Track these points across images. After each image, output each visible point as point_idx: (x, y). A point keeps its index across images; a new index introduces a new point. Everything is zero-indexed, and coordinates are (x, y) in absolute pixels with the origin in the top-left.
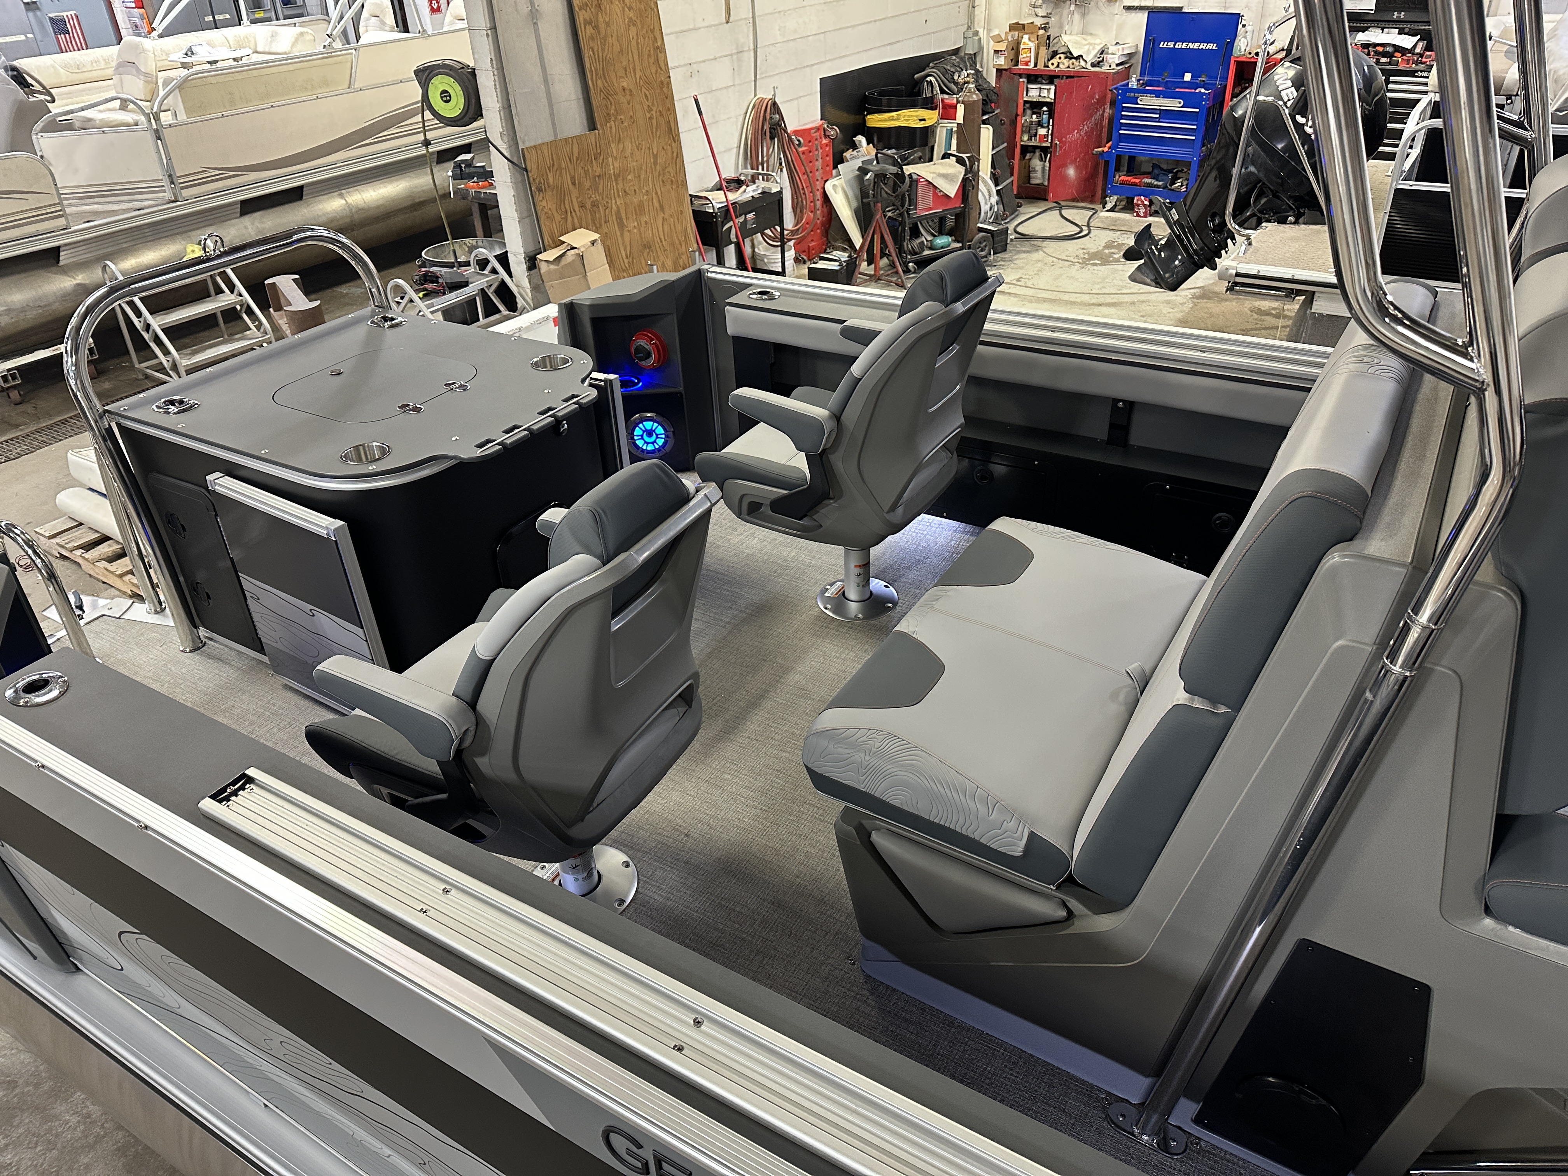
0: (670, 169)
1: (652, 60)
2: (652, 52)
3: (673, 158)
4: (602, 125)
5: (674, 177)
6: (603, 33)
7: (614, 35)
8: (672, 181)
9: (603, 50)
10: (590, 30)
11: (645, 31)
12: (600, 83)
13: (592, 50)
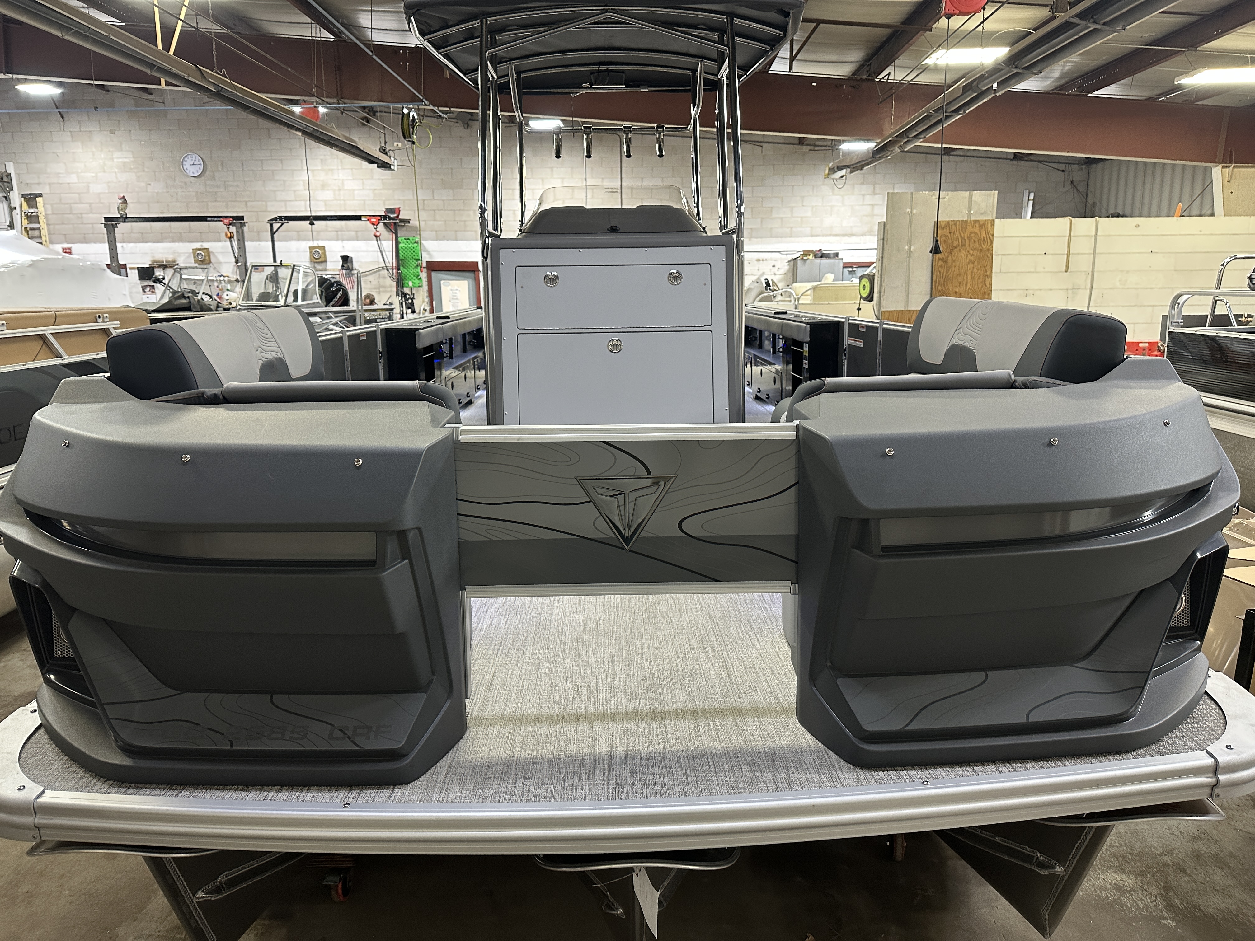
1: (980, 281)
2: (981, 277)
6: (949, 264)
7: (957, 267)
9: (947, 273)
10: (941, 263)
11: (979, 266)
12: (940, 288)
13: (940, 272)
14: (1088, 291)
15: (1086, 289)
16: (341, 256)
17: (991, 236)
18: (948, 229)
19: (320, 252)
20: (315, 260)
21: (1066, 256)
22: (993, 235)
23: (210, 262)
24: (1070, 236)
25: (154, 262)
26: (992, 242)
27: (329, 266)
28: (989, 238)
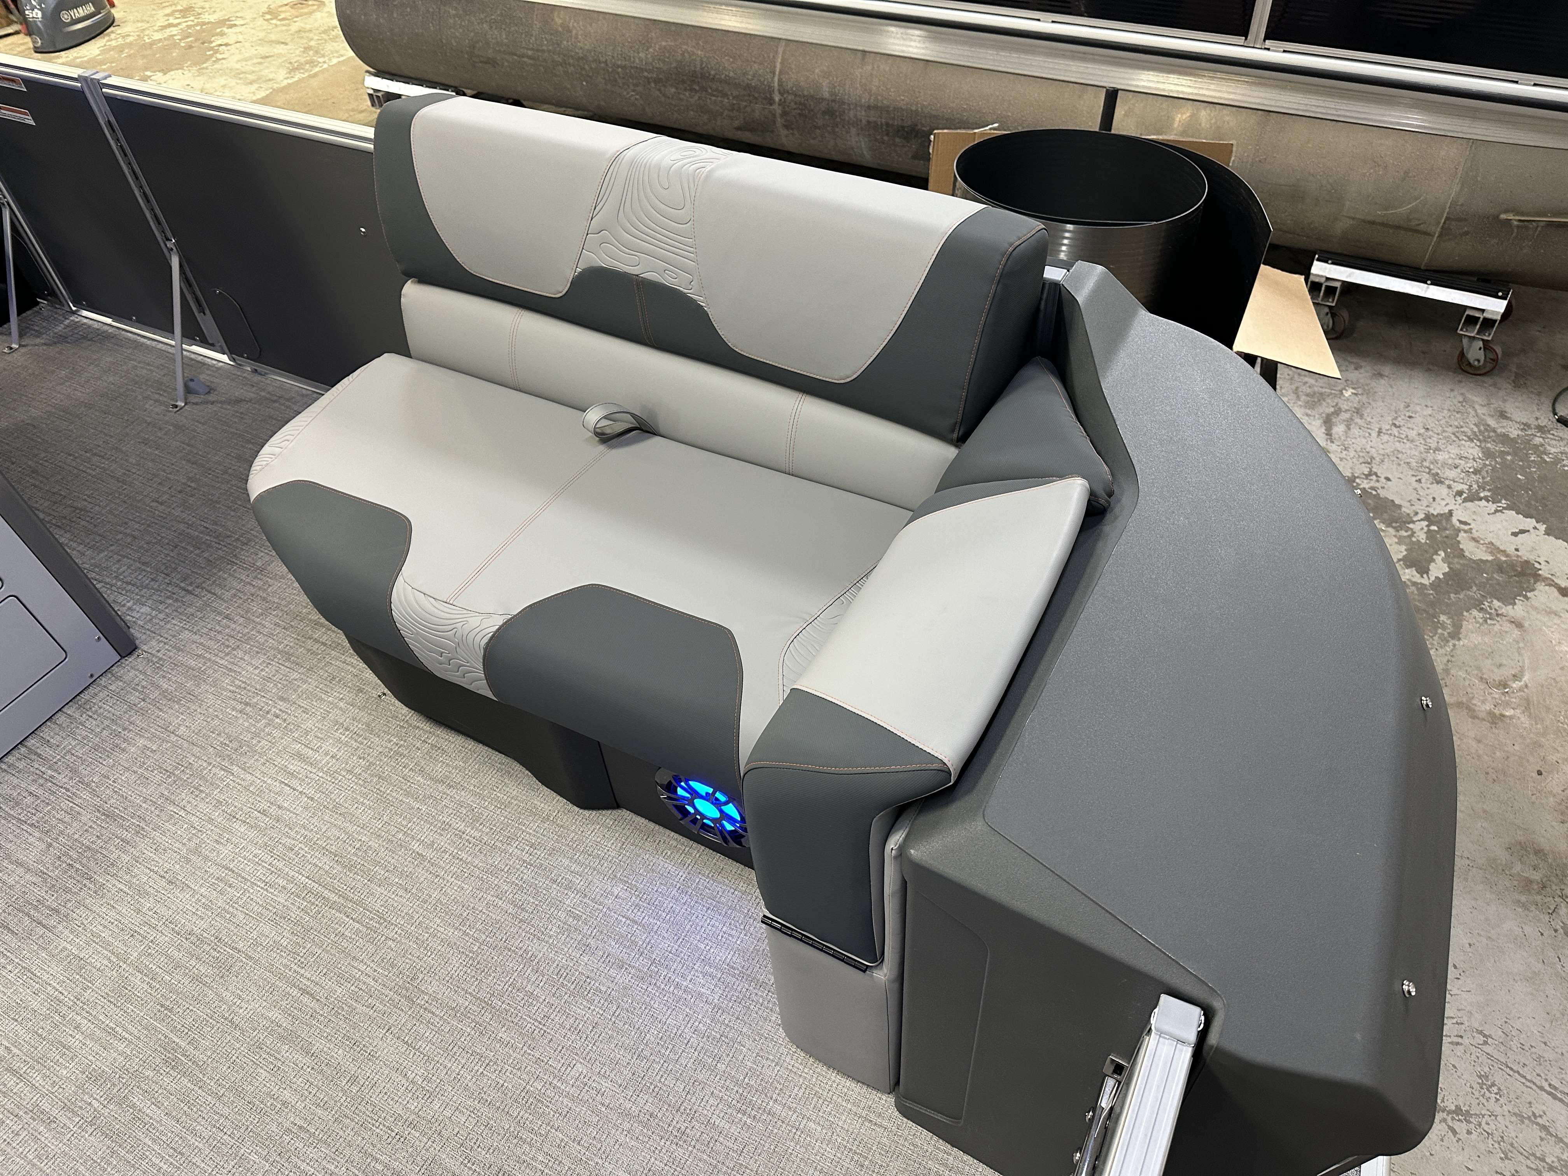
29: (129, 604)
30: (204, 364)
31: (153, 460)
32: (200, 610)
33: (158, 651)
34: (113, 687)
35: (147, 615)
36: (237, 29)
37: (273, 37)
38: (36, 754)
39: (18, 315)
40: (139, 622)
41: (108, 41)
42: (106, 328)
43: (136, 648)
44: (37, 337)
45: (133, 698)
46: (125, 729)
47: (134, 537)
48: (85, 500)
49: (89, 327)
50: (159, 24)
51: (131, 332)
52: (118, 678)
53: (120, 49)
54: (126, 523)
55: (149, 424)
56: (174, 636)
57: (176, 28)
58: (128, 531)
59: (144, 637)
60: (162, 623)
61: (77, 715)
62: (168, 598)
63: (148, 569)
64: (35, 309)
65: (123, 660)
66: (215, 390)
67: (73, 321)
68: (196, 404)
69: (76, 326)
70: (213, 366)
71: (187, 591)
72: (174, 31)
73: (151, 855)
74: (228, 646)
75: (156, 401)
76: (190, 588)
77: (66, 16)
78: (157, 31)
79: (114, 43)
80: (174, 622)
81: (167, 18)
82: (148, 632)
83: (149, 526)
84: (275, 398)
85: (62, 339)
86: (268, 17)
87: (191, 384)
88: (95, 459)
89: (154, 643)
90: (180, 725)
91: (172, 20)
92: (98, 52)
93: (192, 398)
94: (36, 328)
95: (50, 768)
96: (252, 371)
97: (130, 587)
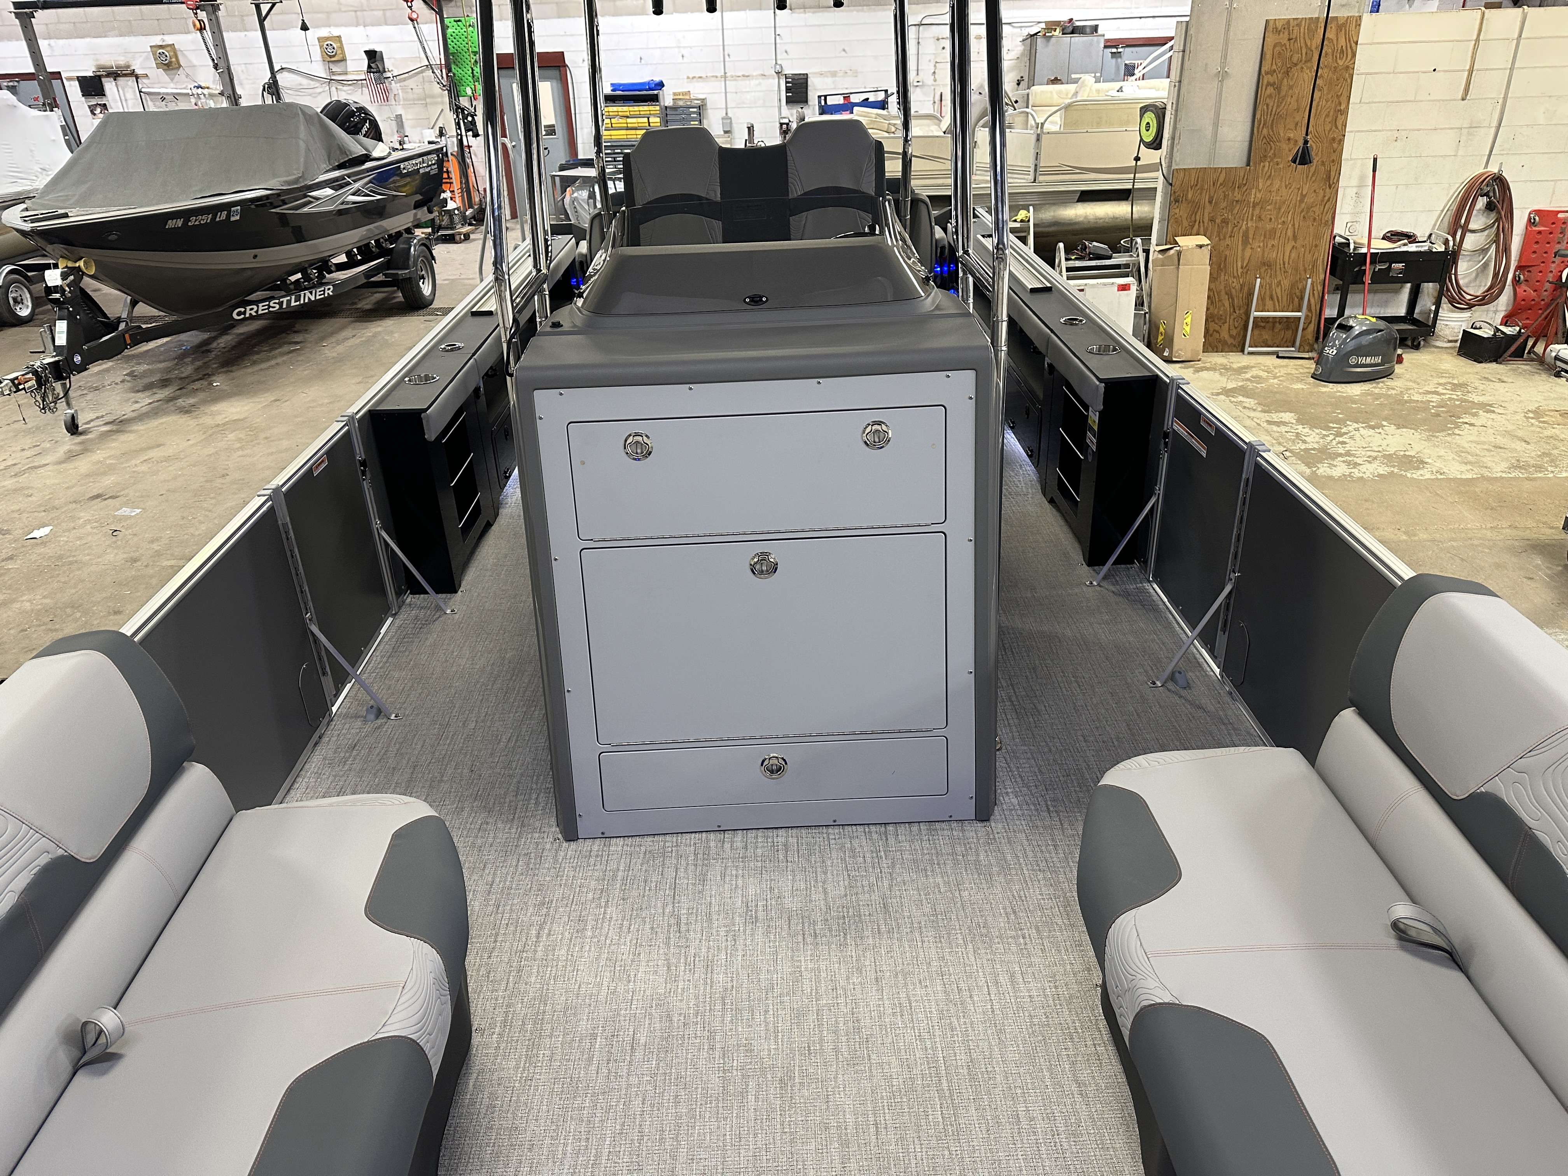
0: (1316, 209)
1: (1329, 119)
2: (1331, 113)
3: (1323, 201)
4: (1255, 164)
5: (1319, 216)
6: (1283, 93)
7: (1295, 97)
8: (1315, 219)
9: (1278, 106)
10: (1270, 90)
11: (1330, 96)
12: (1265, 131)
13: (1268, 106)
14: (1493, 130)
15: (1489, 127)
16: (365, 52)
17: (1353, 45)
18: (1286, 33)
19: (335, 46)
20: (329, 59)
21: (1466, 73)
22: (1357, 43)
23: (180, 66)
24: (1478, 40)
25: (100, 67)
26: (1354, 55)
27: (351, 66)
28: (1351, 47)
29: (1009, 790)
30: (1200, 665)
31: (1107, 710)
32: (1045, 828)
33: (998, 833)
34: (955, 833)
35: (1012, 804)
36: (1493, 416)
37: (1520, 433)
38: (886, 837)
39: (1114, 563)
40: (1004, 806)
41: (1375, 388)
42: (1160, 603)
43: (988, 820)
44: (1114, 585)
45: (959, 849)
46: (938, 864)
47: (1050, 750)
48: (1045, 706)
49: (1150, 596)
50: (1426, 388)
51: (1173, 615)
52: (963, 830)
53: (1378, 397)
54: (1054, 738)
55: (1127, 683)
56: (1015, 832)
57: (1439, 397)
58: (1050, 744)
59: (998, 817)
60: (1016, 817)
61: (924, 833)
62: (1034, 805)
63: (1039, 777)
64: (1128, 566)
65: (975, 822)
66: (1190, 688)
67: (1144, 586)
68: (1169, 690)
69: (1144, 591)
70: (1205, 671)
71: (1048, 809)
72: (1435, 398)
73: (883, 953)
74: (1038, 865)
75: (1146, 672)
76: (1051, 809)
77: (1353, 360)
78: (1420, 394)
79: (1377, 391)
80: (1023, 823)
81: (1437, 386)
82: (1003, 817)
83: (1065, 750)
84: (1226, 721)
85: (1126, 595)
86: (1531, 415)
87: (1177, 675)
88: (1075, 685)
89: (1000, 826)
90: (967, 889)
91: (1440, 389)
92: (1358, 393)
93: (1170, 685)
94: (1118, 579)
95: (885, 851)
96: (1228, 692)
97: (1019, 780)
